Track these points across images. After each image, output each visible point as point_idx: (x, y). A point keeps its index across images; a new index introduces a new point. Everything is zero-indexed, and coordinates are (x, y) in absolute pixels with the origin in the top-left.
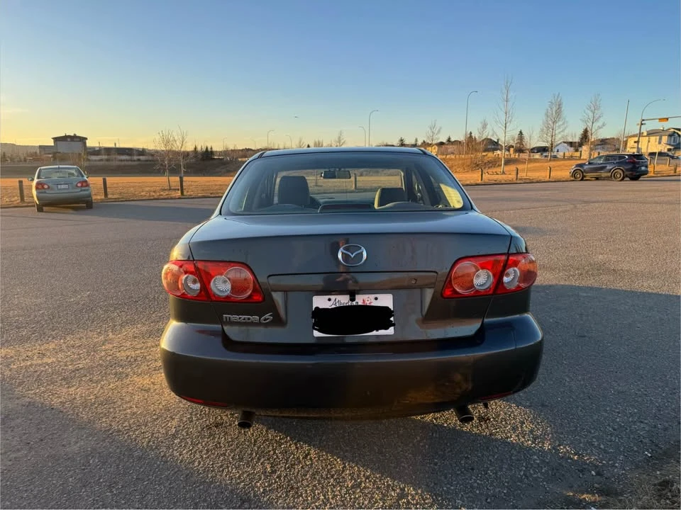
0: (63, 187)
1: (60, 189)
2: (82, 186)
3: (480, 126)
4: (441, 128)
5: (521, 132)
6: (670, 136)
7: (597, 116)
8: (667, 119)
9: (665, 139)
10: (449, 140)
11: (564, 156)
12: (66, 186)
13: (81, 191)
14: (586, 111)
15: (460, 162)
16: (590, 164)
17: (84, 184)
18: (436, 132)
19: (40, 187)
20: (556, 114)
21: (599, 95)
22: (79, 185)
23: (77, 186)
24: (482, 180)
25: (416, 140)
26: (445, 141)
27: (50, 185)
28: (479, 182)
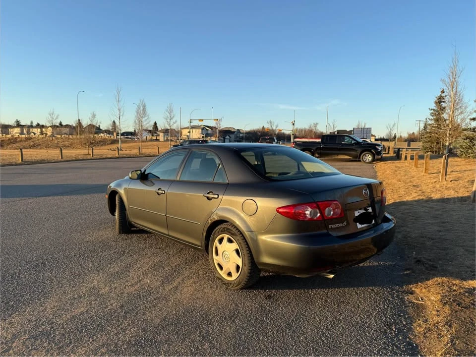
3: (90, 116)
4: (58, 115)
5: (114, 121)
6: (203, 129)
7: (172, 116)
8: (203, 120)
9: (200, 131)
10: (61, 124)
11: (147, 139)
14: (166, 113)
15: (78, 141)
16: (181, 145)
18: (55, 118)
20: (142, 112)
21: (172, 104)
24: (118, 154)
25: (32, 122)
26: (58, 124)
28: (117, 156)
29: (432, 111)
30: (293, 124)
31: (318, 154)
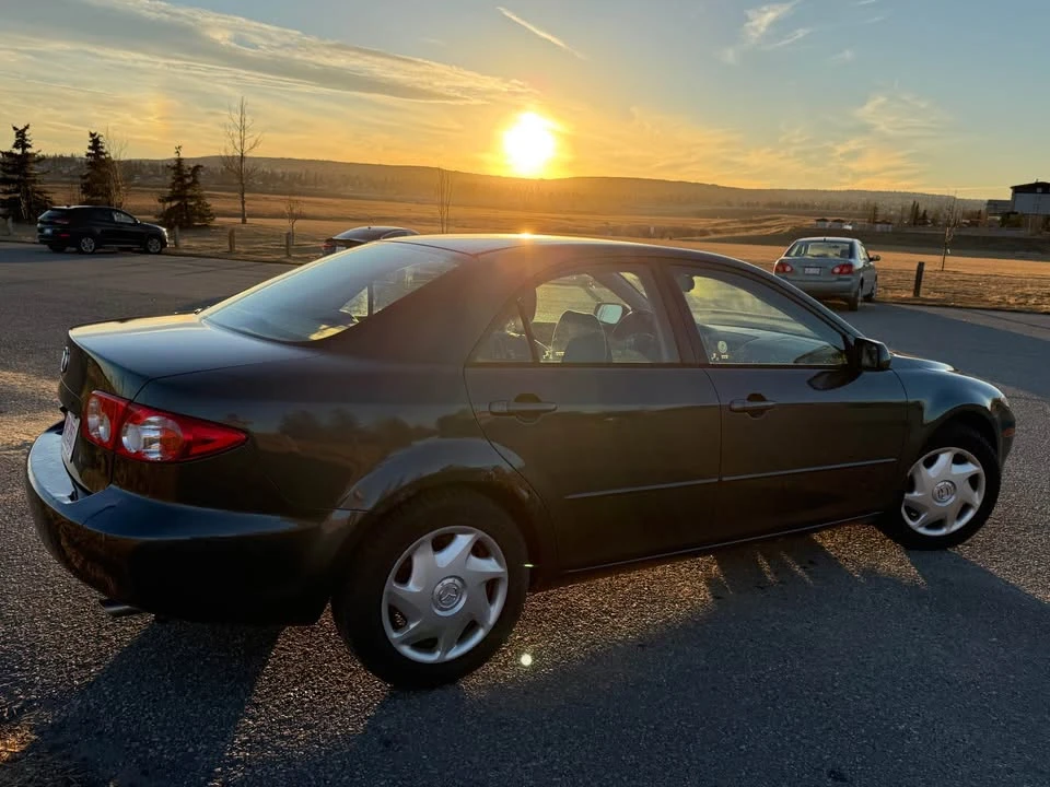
0: (812, 271)
1: (808, 275)
2: (840, 273)
12: (816, 271)
13: (840, 280)
17: (845, 270)
19: (781, 269)
22: (837, 270)
23: (833, 272)
27: (794, 266)
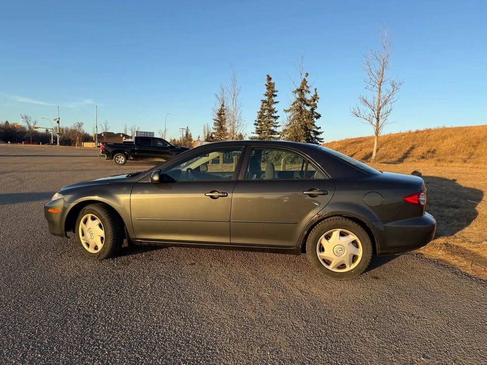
29: (215, 121)
30: (58, 122)
31: (132, 156)
